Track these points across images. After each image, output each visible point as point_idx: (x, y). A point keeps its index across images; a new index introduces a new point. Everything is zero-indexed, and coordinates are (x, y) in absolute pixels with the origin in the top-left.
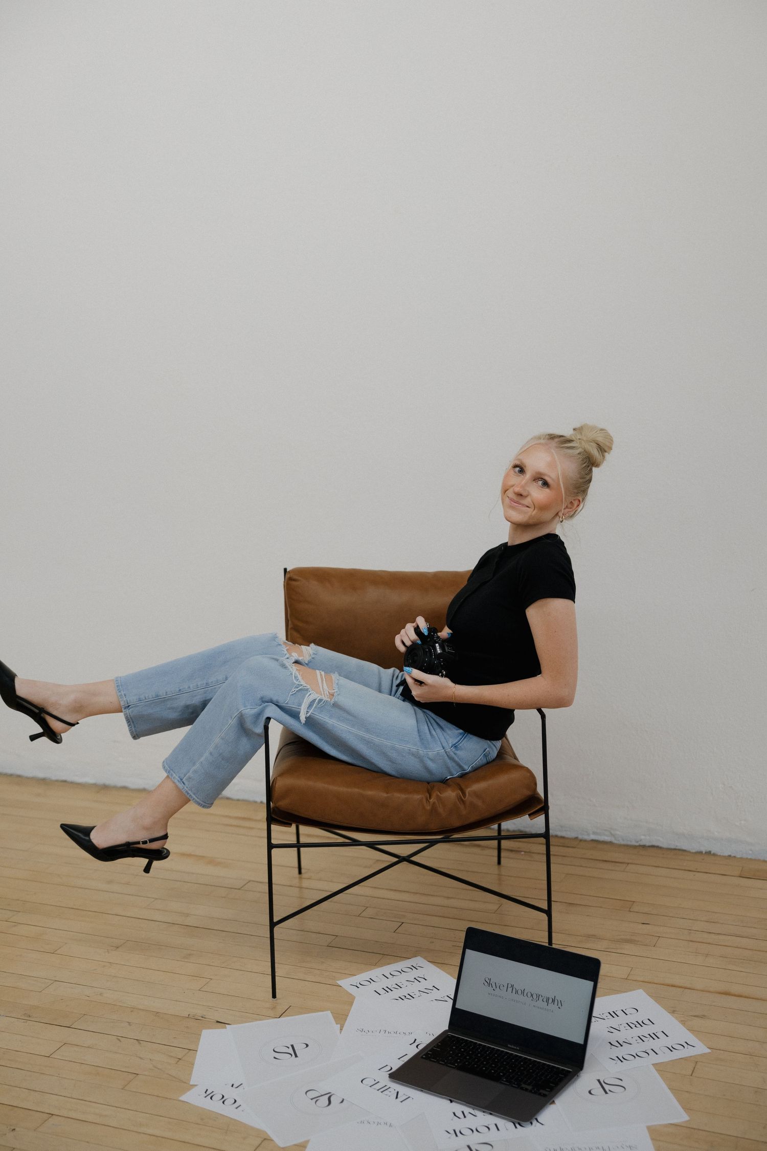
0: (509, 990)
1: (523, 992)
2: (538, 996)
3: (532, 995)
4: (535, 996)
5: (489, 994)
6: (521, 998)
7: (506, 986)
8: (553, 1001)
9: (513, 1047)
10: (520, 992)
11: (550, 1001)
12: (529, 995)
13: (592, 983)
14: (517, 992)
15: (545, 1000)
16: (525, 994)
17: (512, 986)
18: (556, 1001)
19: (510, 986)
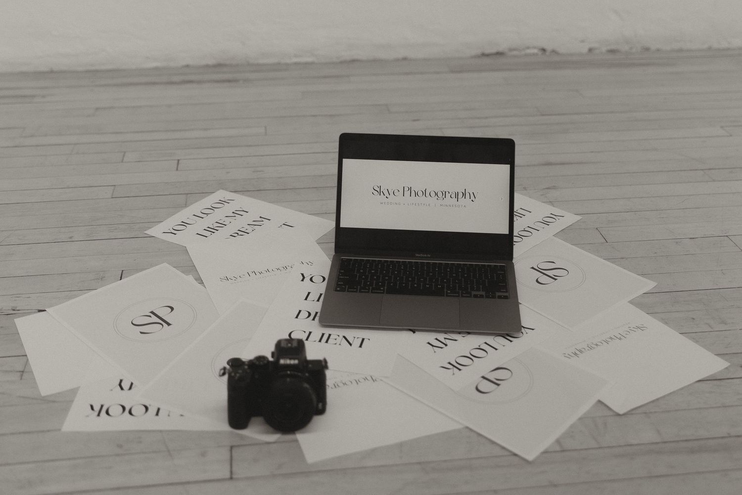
0: (407, 193)
1: (424, 193)
2: (444, 194)
3: (436, 194)
4: (440, 194)
5: (382, 203)
6: (422, 199)
7: (402, 191)
8: (464, 195)
9: (422, 255)
10: (420, 193)
11: (460, 195)
12: (433, 194)
13: (508, 167)
14: (416, 194)
15: (453, 196)
16: (427, 194)
17: (410, 189)
18: (467, 195)
19: (406, 189)
